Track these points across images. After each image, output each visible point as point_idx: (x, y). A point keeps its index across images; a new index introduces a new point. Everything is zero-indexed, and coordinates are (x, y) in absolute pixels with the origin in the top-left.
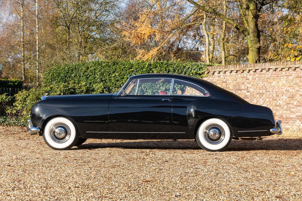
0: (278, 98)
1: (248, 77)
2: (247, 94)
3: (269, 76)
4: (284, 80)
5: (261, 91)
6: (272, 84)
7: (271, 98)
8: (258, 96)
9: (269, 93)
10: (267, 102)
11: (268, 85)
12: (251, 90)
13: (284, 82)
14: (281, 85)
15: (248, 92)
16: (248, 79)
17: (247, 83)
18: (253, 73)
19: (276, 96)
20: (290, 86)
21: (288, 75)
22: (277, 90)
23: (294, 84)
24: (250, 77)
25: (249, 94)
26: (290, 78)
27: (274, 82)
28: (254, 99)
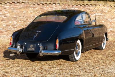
0: (27, 21)
1: (5, 7)
2: (4, 18)
3: (21, 7)
4: (32, 10)
5: (15, 16)
6: (23, 12)
7: (22, 20)
8: (13, 19)
9: (21, 18)
10: (20, 23)
11: (20, 12)
12: (8, 15)
13: (32, 11)
14: (29, 13)
15: (5, 16)
16: (5, 8)
17: (4, 11)
18: (9, 4)
19: (26, 19)
20: (36, 14)
21: (34, 8)
22: (27, 16)
23: (38, 13)
24: (7, 6)
25: (6, 17)
26: (35, 9)
27: (24, 11)
28: (10, 21)
